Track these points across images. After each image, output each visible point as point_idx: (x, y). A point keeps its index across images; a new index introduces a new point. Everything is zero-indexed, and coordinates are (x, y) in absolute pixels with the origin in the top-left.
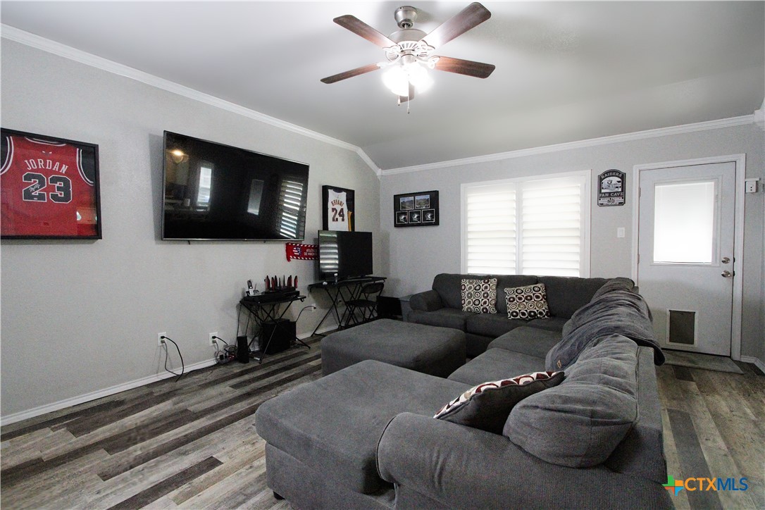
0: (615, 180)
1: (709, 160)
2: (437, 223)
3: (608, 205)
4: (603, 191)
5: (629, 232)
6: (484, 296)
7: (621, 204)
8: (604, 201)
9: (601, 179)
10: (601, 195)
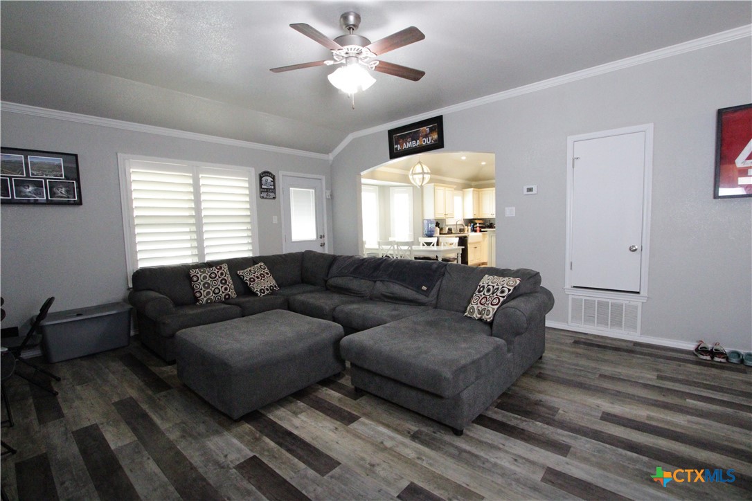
0: (270, 179)
1: (309, 176)
2: (79, 203)
3: (266, 198)
4: (263, 187)
5: (279, 219)
6: (222, 283)
7: (274, 198)
8: (264, 194)
9: (261, 178)
10: (262, 190)
